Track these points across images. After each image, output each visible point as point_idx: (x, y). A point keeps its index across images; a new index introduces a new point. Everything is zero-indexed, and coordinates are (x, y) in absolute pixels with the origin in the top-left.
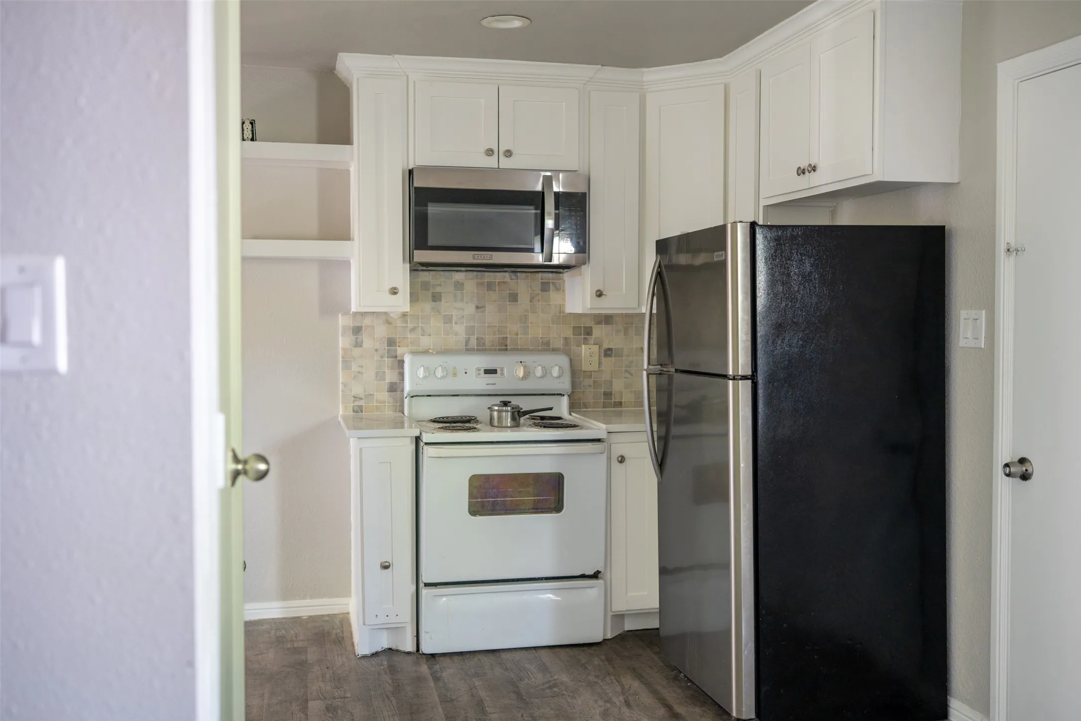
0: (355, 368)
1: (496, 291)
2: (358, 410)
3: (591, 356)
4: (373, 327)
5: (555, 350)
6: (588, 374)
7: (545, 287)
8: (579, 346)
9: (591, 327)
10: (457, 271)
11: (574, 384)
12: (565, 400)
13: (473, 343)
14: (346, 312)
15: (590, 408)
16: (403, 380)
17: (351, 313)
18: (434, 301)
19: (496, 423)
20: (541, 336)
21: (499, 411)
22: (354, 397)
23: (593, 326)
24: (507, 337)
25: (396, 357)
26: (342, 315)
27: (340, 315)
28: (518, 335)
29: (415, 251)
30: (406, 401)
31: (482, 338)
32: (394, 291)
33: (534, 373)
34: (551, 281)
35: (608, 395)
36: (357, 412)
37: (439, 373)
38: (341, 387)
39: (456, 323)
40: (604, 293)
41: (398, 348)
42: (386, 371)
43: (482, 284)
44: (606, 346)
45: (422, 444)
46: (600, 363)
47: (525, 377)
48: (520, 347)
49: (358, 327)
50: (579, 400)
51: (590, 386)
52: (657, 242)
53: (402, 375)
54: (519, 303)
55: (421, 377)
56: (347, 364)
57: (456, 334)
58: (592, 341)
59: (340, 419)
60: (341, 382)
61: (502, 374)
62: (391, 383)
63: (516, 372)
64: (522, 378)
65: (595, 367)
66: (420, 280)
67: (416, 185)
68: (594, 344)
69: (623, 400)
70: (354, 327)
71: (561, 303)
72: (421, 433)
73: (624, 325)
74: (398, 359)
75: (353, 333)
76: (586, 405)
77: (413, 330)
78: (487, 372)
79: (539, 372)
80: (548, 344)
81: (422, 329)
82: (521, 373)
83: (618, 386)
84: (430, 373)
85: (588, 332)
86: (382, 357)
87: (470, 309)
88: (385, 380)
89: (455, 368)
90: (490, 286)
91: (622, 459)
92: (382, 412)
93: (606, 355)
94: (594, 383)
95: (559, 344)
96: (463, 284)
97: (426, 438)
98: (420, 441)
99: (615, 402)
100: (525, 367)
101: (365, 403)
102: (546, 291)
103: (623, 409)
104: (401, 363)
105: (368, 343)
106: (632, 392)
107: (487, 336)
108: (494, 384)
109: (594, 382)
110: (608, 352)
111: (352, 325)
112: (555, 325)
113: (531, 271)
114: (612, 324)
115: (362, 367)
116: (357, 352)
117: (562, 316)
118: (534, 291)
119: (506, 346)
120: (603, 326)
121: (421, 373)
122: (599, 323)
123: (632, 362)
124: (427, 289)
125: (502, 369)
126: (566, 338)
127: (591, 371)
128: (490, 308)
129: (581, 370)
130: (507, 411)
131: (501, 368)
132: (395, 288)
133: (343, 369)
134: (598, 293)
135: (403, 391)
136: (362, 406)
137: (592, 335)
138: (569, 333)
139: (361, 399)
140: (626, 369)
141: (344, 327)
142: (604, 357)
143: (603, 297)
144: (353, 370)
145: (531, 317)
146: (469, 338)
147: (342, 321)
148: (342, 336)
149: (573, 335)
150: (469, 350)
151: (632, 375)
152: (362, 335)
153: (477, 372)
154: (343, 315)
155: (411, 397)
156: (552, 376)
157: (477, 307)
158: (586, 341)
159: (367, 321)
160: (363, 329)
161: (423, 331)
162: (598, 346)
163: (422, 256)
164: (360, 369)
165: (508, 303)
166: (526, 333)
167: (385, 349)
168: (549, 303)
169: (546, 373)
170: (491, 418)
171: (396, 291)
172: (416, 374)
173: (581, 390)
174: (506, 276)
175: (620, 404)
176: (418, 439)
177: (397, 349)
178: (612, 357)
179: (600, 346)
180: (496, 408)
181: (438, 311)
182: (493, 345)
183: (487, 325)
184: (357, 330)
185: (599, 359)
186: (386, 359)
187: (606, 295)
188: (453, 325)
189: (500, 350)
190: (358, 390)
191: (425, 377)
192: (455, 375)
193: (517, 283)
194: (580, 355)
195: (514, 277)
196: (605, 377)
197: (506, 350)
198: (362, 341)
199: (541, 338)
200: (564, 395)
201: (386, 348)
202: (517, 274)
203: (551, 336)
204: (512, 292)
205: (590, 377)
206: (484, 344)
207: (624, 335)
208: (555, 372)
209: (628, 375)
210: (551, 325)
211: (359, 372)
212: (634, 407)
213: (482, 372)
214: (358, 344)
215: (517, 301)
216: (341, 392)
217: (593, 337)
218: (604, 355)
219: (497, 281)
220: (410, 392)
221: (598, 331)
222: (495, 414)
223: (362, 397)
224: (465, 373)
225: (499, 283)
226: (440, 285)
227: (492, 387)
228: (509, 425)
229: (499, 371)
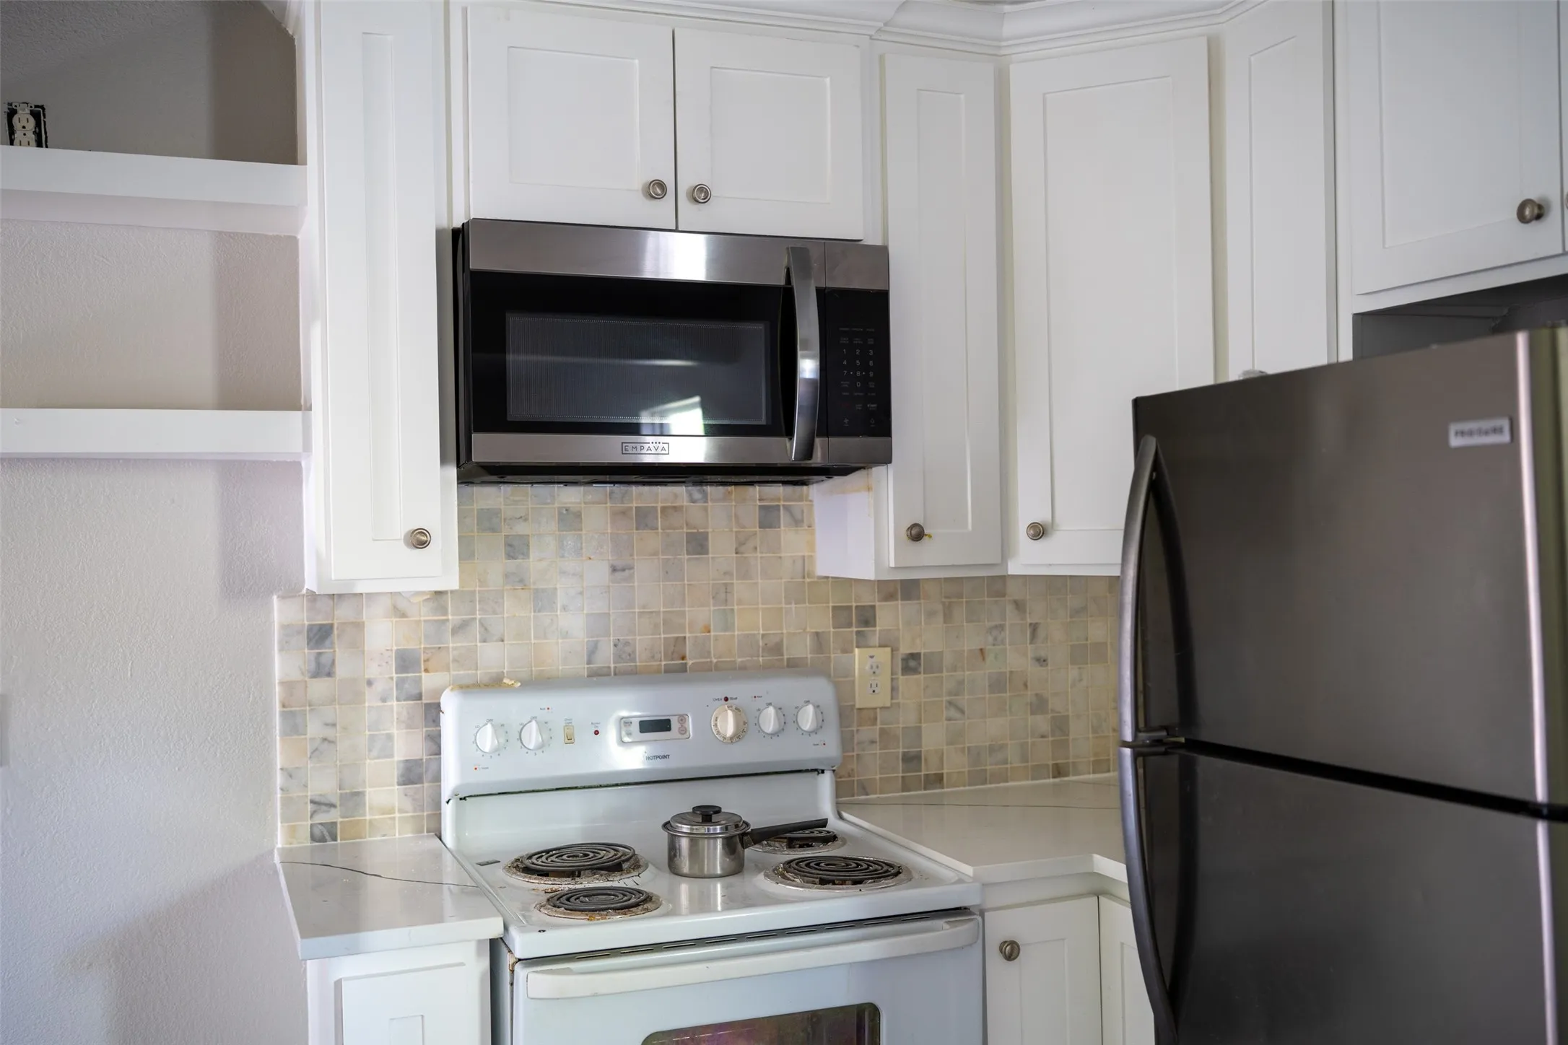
0: (314, 728)
1: (658, 529)
2: (325, 835)
3: (874, 673)
4: (360, 626)
5: (794, 667)
6: (869, 716)
7: (768, 518)
8: (847, 650)
9: (873, 607)
10: (566, 483)
11: (846, 741)
12: (826, 783)
13: (606, 657)
14: (292, 590)
15: (876, 794)
16: (439, 753)
17: (304, 591)
18: (510, 556)
19: (685, 865)
20: (761, 632)
21: (694, 839)
22: (312, 802)
23: (877, 604)
24: (685, 637)
25: (419, 697)
26: (278, 597)
27: (275, 597)
28: (709, 632)
29: (476, 437)
30: (448, 811)
31: (627, 643)
32: (419, 540)
33: (757, 724)
34: (782, 503)
35: (912, 760)
36: (323, 840)
37: (533, 737)
38: (279, 779)
39: (564, 608)
40: (926, 532)
41: (423, 674)
42: (395, 731)
43: (624, 513)
44: (905, 649)
45: (508, 960)
46: (894, 689)
47: (738, 736)
48: (715, 661)
49: (321, 626)
50: (850, 776)
51: (873, 742)
52: (1139, 404)
53: (434, 740)
54: (710, 556)
55: (487, 749)
56: (293, 723)
57: (566, 635)
58: (875, 640)
59: (277, 859)
60: (279, 767)
61: (683, 730)
62: (407, 761)
63: (716, 725)
64: (731, 738)
65: (883, 699)
66: (475, 507)
67: (475, 264)
68: (880, 646)
69: (945, 771)
70: (311, 628)
71: (806, 554)
72: (506, 928)
73: (943, 600)
74: (424, 701)
75: (309, 640)
76: (864, 788)
77: (460, 628)
78: (648, 726)
79: (769, 721)
80: (777, 649)
81: (482, 624)
82: (728, 725)
83: (933, 739)
84: (509, 736)
85: (867, 617)
86: (384, 700)
87: (598, 572)
88: (392, 756)
89: (569, 723)
90: (643, 518)
91: (1012, 949)
92: (384, 836)
93: (907, 670)
94: (881, 735)
95: (802, 649)
96: (578, 515)
97: (523, 944)
98: (504, 950)
99: (927, 776)
100: (737, 710)
101: (343, 817)
102: (770, 527)
103: (945, 790)
104: (433, 712)
105: (347, 666)
106: (963, 750)
107: (638, 638)
108: (664, 757)
109: (883, 732)
110: (911, 663)
111: (306, 623)
112: (793, 606)
113: (736, 480)
114: (919, 598)
115: (334, 725)
116: (319, 688)
117: (809, 583)
118: (744, 527)
119: (683, 658)
120: (899, 605)
121: (487, 739)
122: (890, 597)
123: (961, 683)
124: (493, 530)
125: (682, 719)
126: (817, 634)
127: (876, 708)
129: (854, 705)
130: (713, 837)
131: (680, 716)
132: (422, 532)
133: (284, 734)
134: (914, 532)
135: (437, 778)
136: (334, 824)
137: (875, 626)
138: (824, 622)
139: (333, 806)
140: (948, 698)
141: (284, 627)
142: (903, 675)
143: (925, 539)
144: (308, 736)
145: (739, 587)
146: (596, 644)
147: (280, 612)
148: (281, 650)
149: (834, 628)
150: (598, 677)
151: (962, 712)
152: (332, 643)
153: (624, 729)
154: (282, 598)
155: (461, 799)
156: (799, 728)
157: (614, 569)
158: (862, 641)
159: (344, 613)
160: (336, 632)
161: (486, 629)
162: (888, 650)
163: (490, 446)
164: (329, 733)
165: (686, 557)
166: (728, 626)
167: (392, 678)
168: (779, 555)
169: (787, 721)
170: (673, 851)
171: (424, 538)
172: (475, 742)
173: (855, 754)
174: (678, 493)
175: (937, 780)
176: (496, 947)
177: (420, 677)
178: (920, 673)
179: (892, 651)
180: (685, 828)
181: (521, 581)
182: (653, 657)
183: (637, 610)
184: (320, 635)
185: (892, 679)
186: (395, 703)
187: (930, 536)
188: (559, 613)
189: (668, 670)
190: (324, 785)
191: (497, 751)
192: (570, 739)
193: (706, 509)
194: (849, 672)
195: (697, 495)
196: (906, 718)
197: (683, 669)
198: (333, 662)
199: (763, 636)
200: (823, 772)
201: (395, 675)
202: (705, 488)
203: (785, 631)
204: (695, 531)
205: (874, 721)
206: (631, 656)
207: (945, 622)
208: (808, 718)
209: (953, 713)
210: (784, 606)
211: (325, 740)
212: (970, 785)
213: (635, 727)
214: (323, 670)
215: (707, 553)
216: (279, 791)
217: (878, 628)
218: (902, 669)
219: (660, 505)
220: (456, 788)
221: (889, 616)
222: (683, 843)
223: (336, 800)
224: (597, 733)
225: (663, 509)
226: (525, 519)
227: (659, 764)
228: (719, 872)
229: (675, 724)
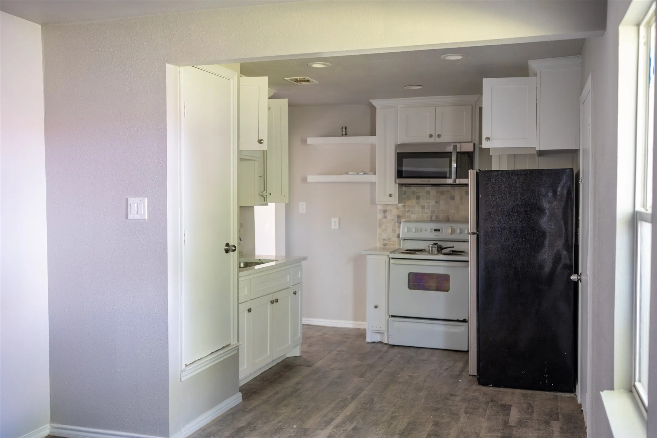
0: (384, 227)
1: (445, 195)
2: (385, 245)
4: (391, 210)
13: (434, 218)
16: (400, 232)
18: (417, 199)
19: (430, 253)
21: (432, 248)
22: (383, 239)
24: (449, 215)
25: (401, 223)
27: (378, 205)
28: (454, 215)
30: (401, 242)
31: (438, 216)
33: (455, 232)
37: (414, 230)
38: (378, 235)
39: (426, 209)
41: (402, 219)
42: (397, 229)
43: (438, 192)
47: (451, 234)
48: (455, 220)
55: (406, 232)
56: (380, 226)
57: (427, 214)
59: (377, 248)
60: (378, 233)
61: (442, 232)
62: (398, 234)
63: (448, 231)
66: (410, 190)
72: (389, 254)
75: (383, 212)
77: (408, 211)
78: (435, 230)
79: (458, 231)
81: (412, 211)
82: (450, 232)
84: (409, 230)
86: (395, 223)
87: (432, 203)
88: (396, 232)
90: (442, 193)
92: (394, 246)
96: (430, 192)
100: (452, 229)
101: (388, 242)
105: (389, 217)
107: (440, 215)
111: (382, 209)
115: (387, 227)
116: (384, 220)
118: (462, 195)
119: (449, 219)
124: (415, 194)
125: (442, 229)
128: (442, 202)
130: (435, 247)
132: (391, 194)
136: (386, 243)
139: (386, 240)
141: (380, 209)
145: (461, 206)
146: (432, 215)
147: (379, 207)
148: (379, 214)
150: (432, 221)
152: (387, 213)
153: (431, 230)
155: (403, 240)
157: (436, 202)
159: (389, 208)
160: (387, 211)
163: (400, 181)
165: (450, 200)
166: (458, 214)
167: (396, 219)
169: (462, 231)
172: (403, 230)
174: (449, 188)
180: (431, 246)
181: (419, 204)
182: (442, 219)
183: (440, 210)
184: (385, 211)
189: (446, 221)
190: (385, 236)
191: (408, 232)
192: (421, 231)
193: (455, 191)
195: (453, 189)
197: (449, 221)
198: (387, 216)
202: (454, 187)
204: (452, 195)
206: (439, 219)
211: (385, 229)
213: (433, 230)
214: (385, 217)
215: (454, 200)
216: (378, 237)
220: (402, 238)
222: (430, 248)
223: (387, 239)
224: (426, 230)
225: (446, 191)
226: (420, 192)
227: (437, 237)
228: (436, 253)
229: (441, 230)
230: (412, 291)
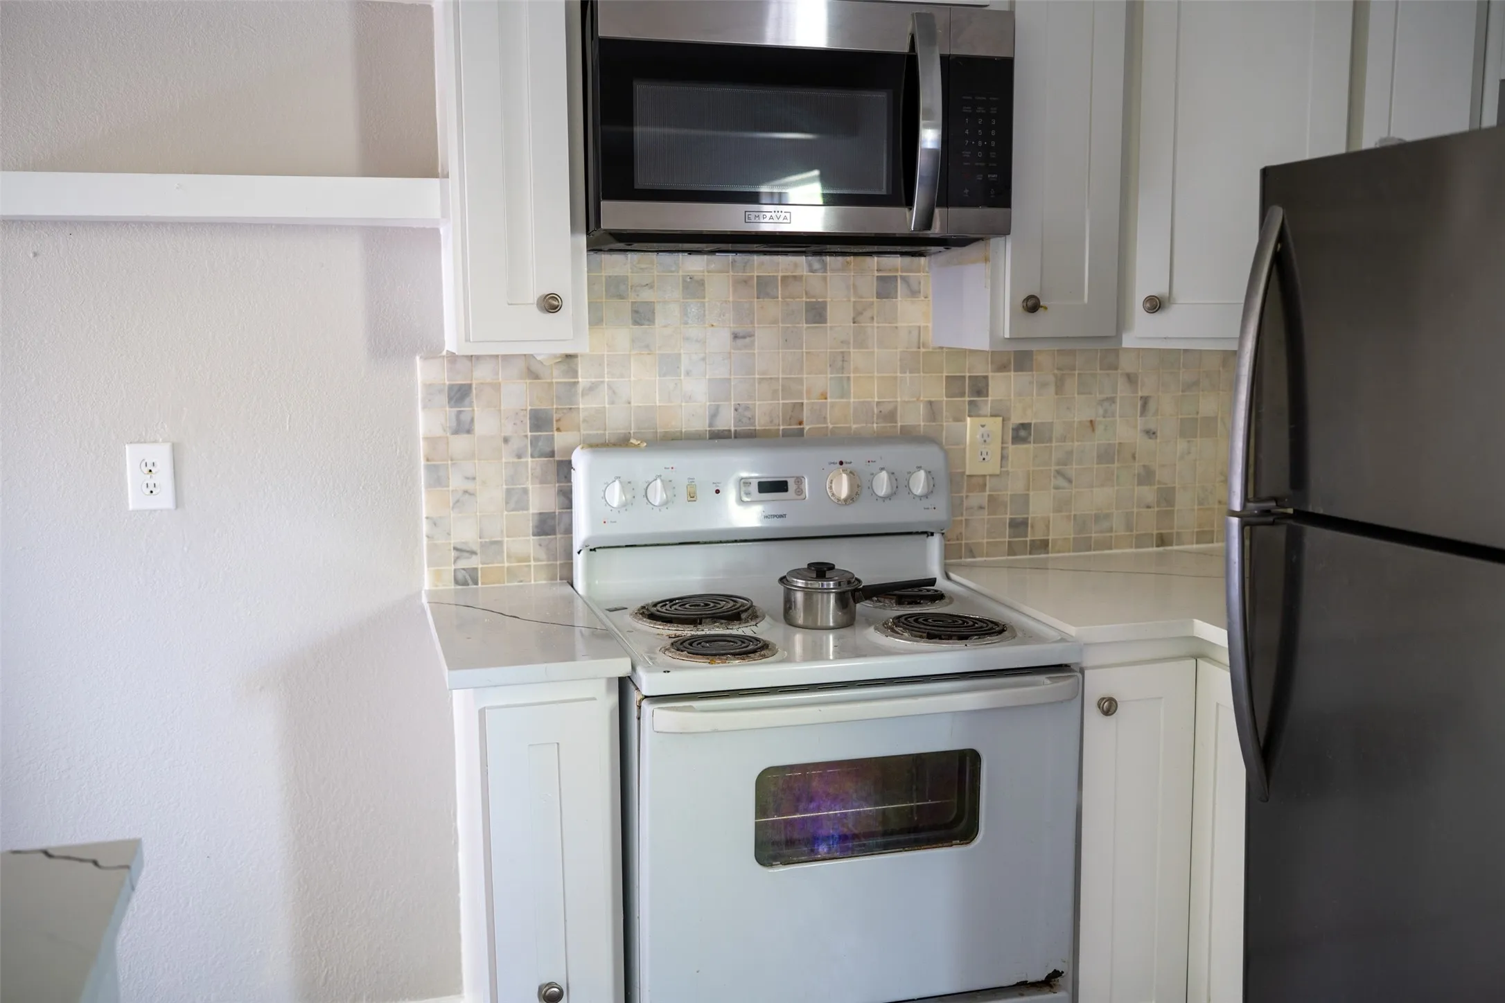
0: (456, 482)
1: (778, 298)
2: (467, 579)
3: (985, 441)
4: (497, 387)
5: (909, 436)
6: (978, 483)
7: (886, 287)
8: (959, 419)
9: (986, 378)
10: (690, 252)
11: (955, 507)
12: (934, 546)
13: (727, 420)
14: (433, 352)
15: (982, 557)
16: (571, 507)
17: (444, 353)
18: (637, 323)
19: (800, 617)
20: (876, 400)
21: (808, 593)
22: (455, 549)
23: (990, 374)
24: (802, 403)
25: (552, 454)
26: (421, 358)
27: (418, 358)
28: (826, 399)
29: (604, 204)
30: (579, 561)
31: (747, 408)
32: (551, 304)
33: (871, 488)
34: (899, 274)
35: (1019, 526)
36: (465, 583)
37: (658, 494)
38: (425, 527)
39: (688, 373)
40: (1041, 304)
41: (556, 433)
42: (530, 487)
43: (746, 282)
44: (1016, 419)
45: (635, 697)
46: (1004, 458)
47: (851, 499)
48: (830, 426)
49: (461, 386)
50: (958, 539)
51: (981, 508)
52: (1266, 173)
53: (566, 496)
54: (828, 325)
55: (615, 504)
56: (437, 477)
57: (689, 399)
58: (987, 409)
59: (424, 600)
60: (424, 515)
61: (800, 491)
62: (540, 514)
63: (831, 488)
64: (845, 500)
65: (992, 467)
66: (603, 274)
67: (602, 33)
68: (992, 416)
69: (1050, 538)
70: (451, 387)
71: (922, 324)
72: (634, 668)
73: (1056, 371)
74: (557, 458)
75: (450, 399)
76: (971, 551)
77: (590, 390)
78: (766, 487)
79: (882, 484)
80: (891, 416)
81: (610, 387)
82: (843, 488)
83: (1040, 507)
84: (636, 493)
85: (979, 388)
86: (519, 457)
87: (720, 339)
88: (527, 509)
89: (691, 480)
90: (764, 287)
91: (1110, 706)
92: (521, 581)
93: (1017, 439)
94: (989, 501)
95: (914, 417)
96: (701, 283)
97: (649, 682)
98: (632, 687)
99: (1033, 541)
100: (851, 474)
101: (483, 563)
102: (887, 298)
103: (1050, 555)
104: (565, 469)
105: (485, 423)
106: (1069, 517)
107: (757, 403)
108: (781, 516)
109: (991, 499)
110: (1021, 433)
111: (447, 383)
112: (908, 374)
113: (855, 251)
114: (1031, 370)
115: (474, 479)
116: (460, 444)
117: (924, 353)
118: (861, 297)
119: (801, 423)
120: (1012, 373)
121: (615, 495)
122: (1003, 368)
123: (1070, 453)
124: (621, 297)
125: (799, 481)
126: (931, 403)
127: (984, 476)
128: (765, 336)
129: (963, 473)
130: (826, 591)
131: (797, 478)
132: (554, 297)
133: (428, 486)
134: (1030, 303)
135: (569, 531)
136: (476, 569)
137: (987, 396)
138: (938, 392)
139: (473, 553)
140: (1057, 468)
141: (428, 387)
142: (1013, 443)
143: (1041, 311)
144: (451, 488)
145: (856, 356)
146: (718, 407)
147: (423, 372)
148: (424, 407)
149: (947, 397)
150: (718, 437)
151: (1070, 481)
152: (471, 405)
153: (743, 489)
154: (425, 358)
155: (591, 550)
156: (910, 492)
157: (736, 337)
158: (974, 410)
159: (481, 374)
160: (474, 391)
161: (614, 392)
162: (1001, 418)
163: (619, 215)
164: (469, 486)
165: (805, 325)
166: (844, 394)
167: (526, 436)
168: (895, 325)
169: (899, 485)
170: (789, 604)
171: (556, 303)
172: (604, 497)
173: (963, 518)
174: (797, 264)
175: (1043, 546)
176: (624, 685)
177: (553, 435)
178: (1030, 442)
179: (1003, 420)
180: (801, 583)
181: (647, 346)
182: (771, 422)
183: (757, 376)
184: (460, 394)
185: (1002, 448)
186: (530, 460)
187: (1046, 308)
188: (682, 377)
190: (465, 533)
191: (625, 505)
192: (692, 497)
193: (825, 279)
194: (960, 441)
195: (816, 265)
196: (1015, 486)
197: (800, 434)
198: (472, 420)
199: (878, 403)
200: (932, 534)
201: (529, 434)
202: (824, 258)
203: (899, 399)
204: (814, 300)
205: (983, 487)
206: (752, 419)
207: (1057, 394)
208: (919, 484)
209: (1061, 482)
210: (899, 374)
211: (466, 492)
212: (1073, 551)
213: (754, 488)
214: (463, 427)
215: (825, 321)
216: (425, 539)
217: (990, 398)
218: (1013, 438)
219: (780, 274)
220: (586, 541)
221: (1002, 386)
222: (799, 596)
223: (476, 548)
224: (718, 492)
225: (784, 278)
226: (650, 286)
227: (776, 523)
228: (831, 624)
229: (792, 486)
230: (780, 870)
